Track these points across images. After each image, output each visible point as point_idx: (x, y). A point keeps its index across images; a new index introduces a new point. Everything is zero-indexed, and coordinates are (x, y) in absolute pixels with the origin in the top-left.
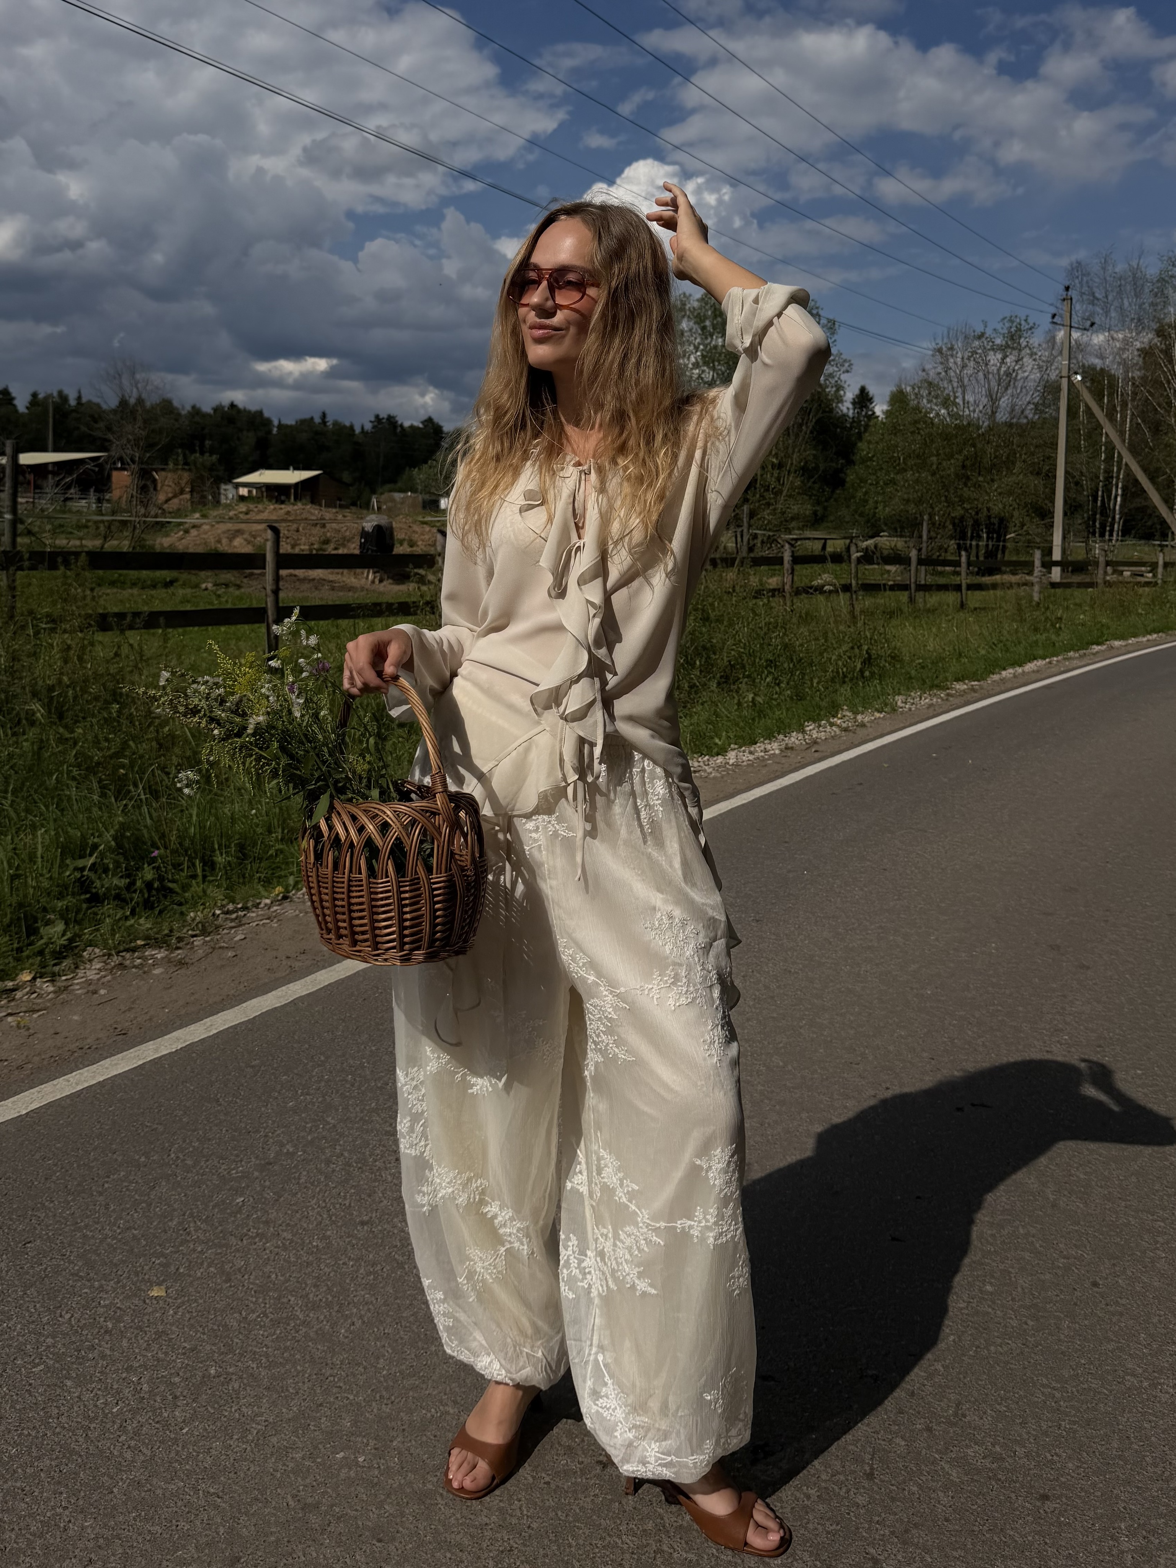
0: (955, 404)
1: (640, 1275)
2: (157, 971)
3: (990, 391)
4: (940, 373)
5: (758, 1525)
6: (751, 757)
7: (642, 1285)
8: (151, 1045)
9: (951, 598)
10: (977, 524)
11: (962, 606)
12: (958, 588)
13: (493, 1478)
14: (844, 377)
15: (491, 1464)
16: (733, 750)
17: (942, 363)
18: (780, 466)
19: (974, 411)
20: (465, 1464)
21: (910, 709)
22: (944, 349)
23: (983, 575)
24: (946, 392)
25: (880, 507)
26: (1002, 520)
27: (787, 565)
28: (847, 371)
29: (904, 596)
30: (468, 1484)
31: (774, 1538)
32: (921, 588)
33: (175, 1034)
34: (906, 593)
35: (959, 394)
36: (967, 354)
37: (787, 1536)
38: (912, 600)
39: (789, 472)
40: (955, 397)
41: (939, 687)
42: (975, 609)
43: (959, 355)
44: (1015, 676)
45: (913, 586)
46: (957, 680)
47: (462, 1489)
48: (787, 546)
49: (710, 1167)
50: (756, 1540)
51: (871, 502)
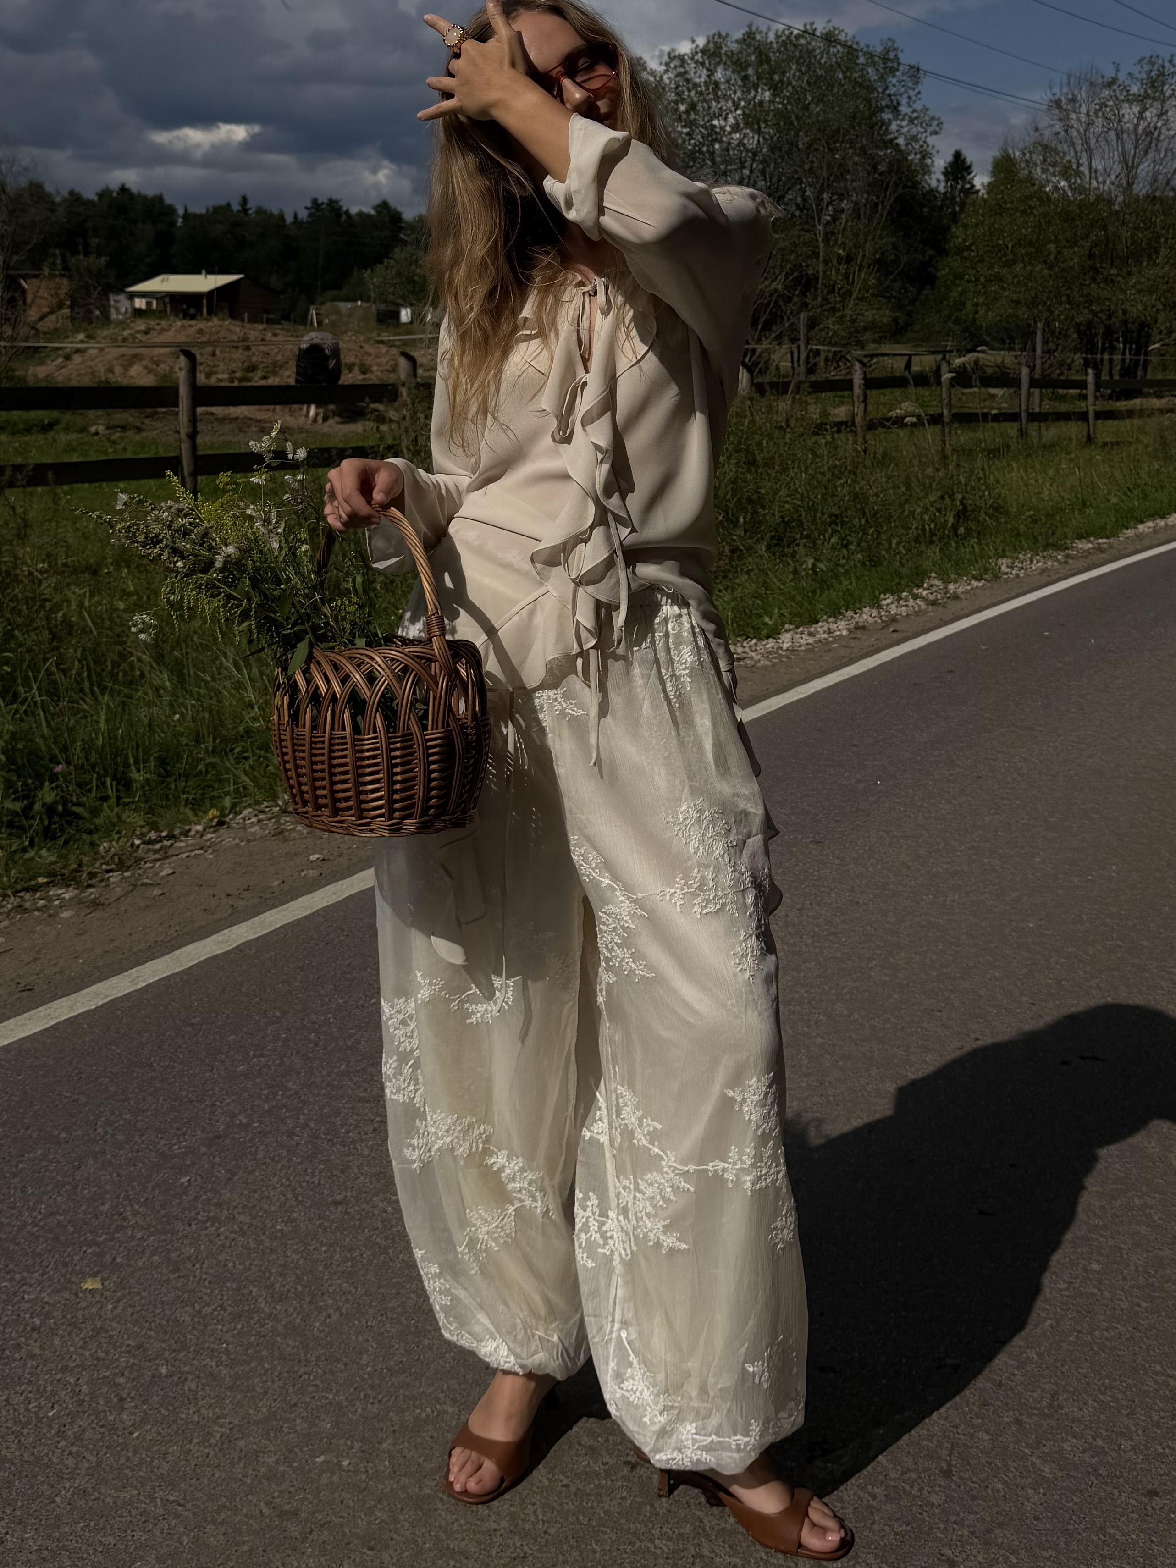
0: (1078, 173)
1: (666, 1229)
2: (65, 914)
3: (1124, 156)
4: (1058, 133)
5: (814, 1525)
6: (811, 640)
7: (669, 1241)
8: (64, 1002)
9: (1074, 429)
10: (1109, 332)
11: (1089, 439)
12: (1083, 416)
13: (502, 1480)
14: (931, 140)
15: (499, 1464)
16: (787, 631)
17: (1061, 120)
18: (849, 259)
19: (1104, 182)
20: (469, 1465)
21: (1017, 576)
22: (1064, 101)
23: (1118, 399)
24: (1068, 158)
25: (982, 311)
26: (1143, 325)
27: (857, 390)
28: (936, 133)
29: (1012, 429)
30: (472, 1486)
31: (834, 1538)
32: (1034, 417)
33: (93, 988)
34: (1016, 425)
35: (1084, 160)
36: (1093, 107)
37: (849, 1538)
38: (1022, 433)
39: (860, 266)
40: (1079, 165)
41: (1057, 547)
42: (1105, 444)
43: (1084, 110)
44: (1155, 531)
45: (1024, 415)
46: (1080, 537)
47: (465, 1492)
48: (857, 365)
49: (744, 1100)
50: (812, 1540)
51: (969, 306)
